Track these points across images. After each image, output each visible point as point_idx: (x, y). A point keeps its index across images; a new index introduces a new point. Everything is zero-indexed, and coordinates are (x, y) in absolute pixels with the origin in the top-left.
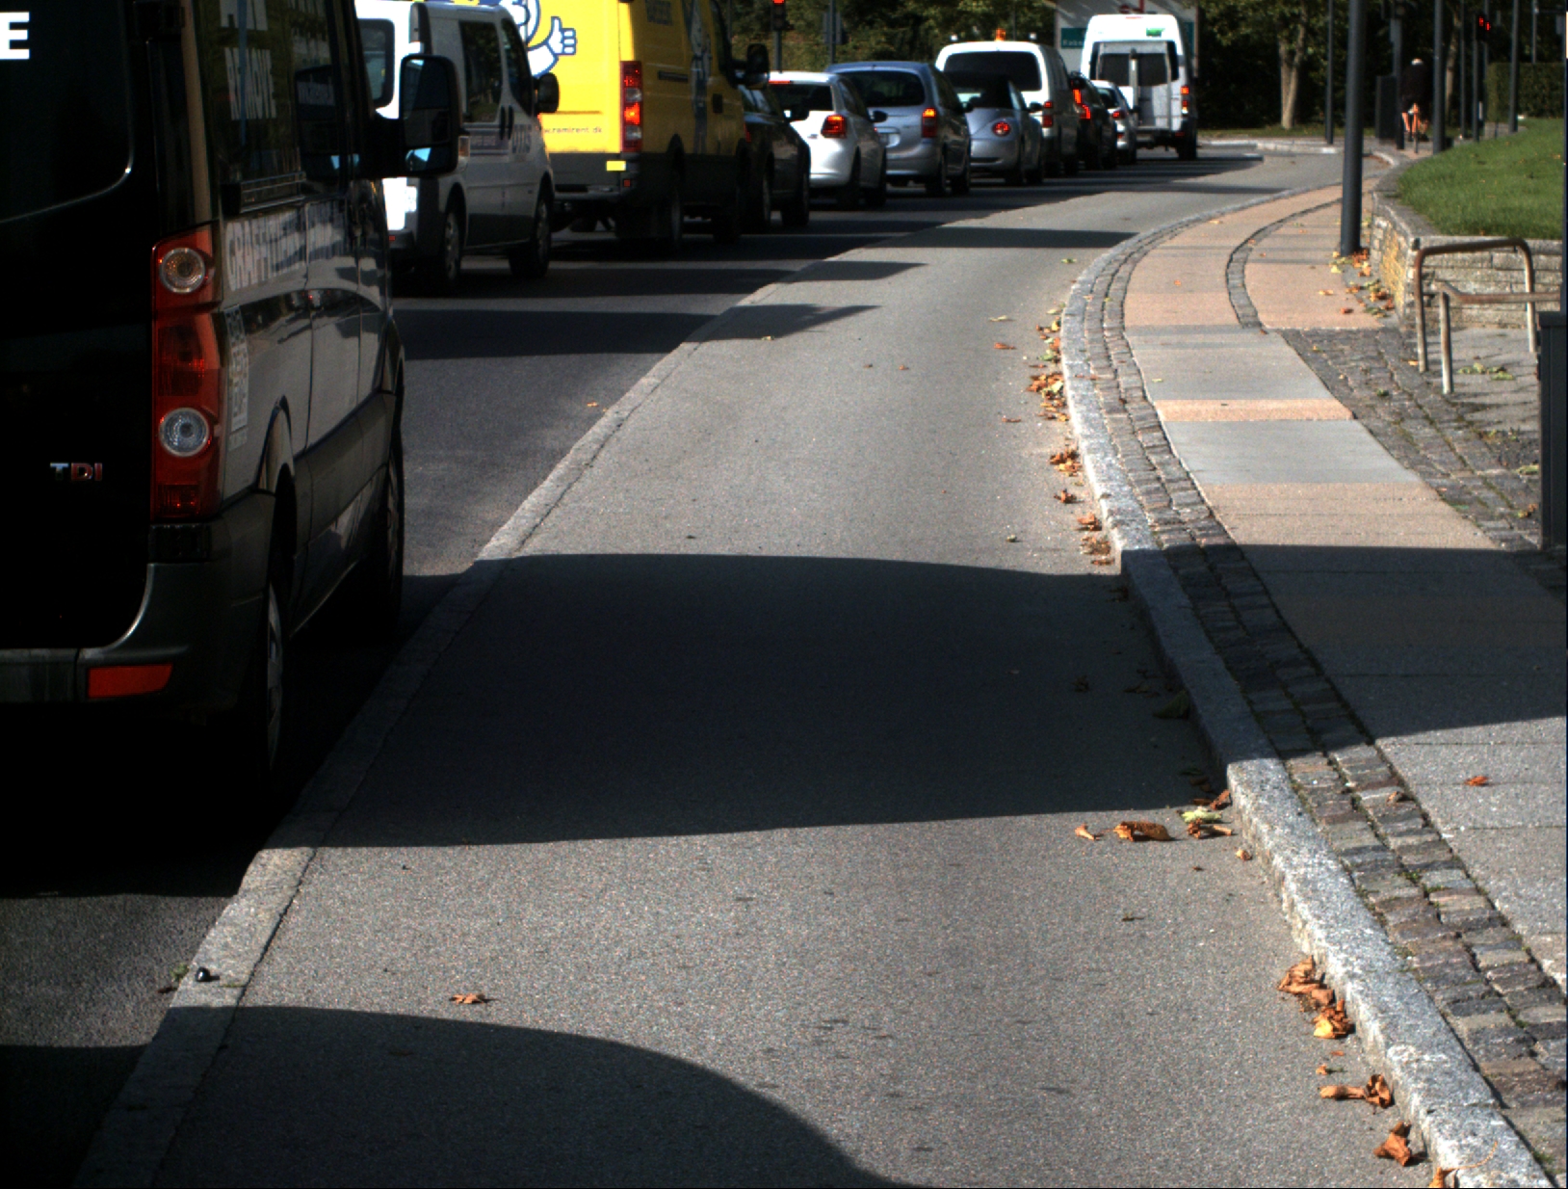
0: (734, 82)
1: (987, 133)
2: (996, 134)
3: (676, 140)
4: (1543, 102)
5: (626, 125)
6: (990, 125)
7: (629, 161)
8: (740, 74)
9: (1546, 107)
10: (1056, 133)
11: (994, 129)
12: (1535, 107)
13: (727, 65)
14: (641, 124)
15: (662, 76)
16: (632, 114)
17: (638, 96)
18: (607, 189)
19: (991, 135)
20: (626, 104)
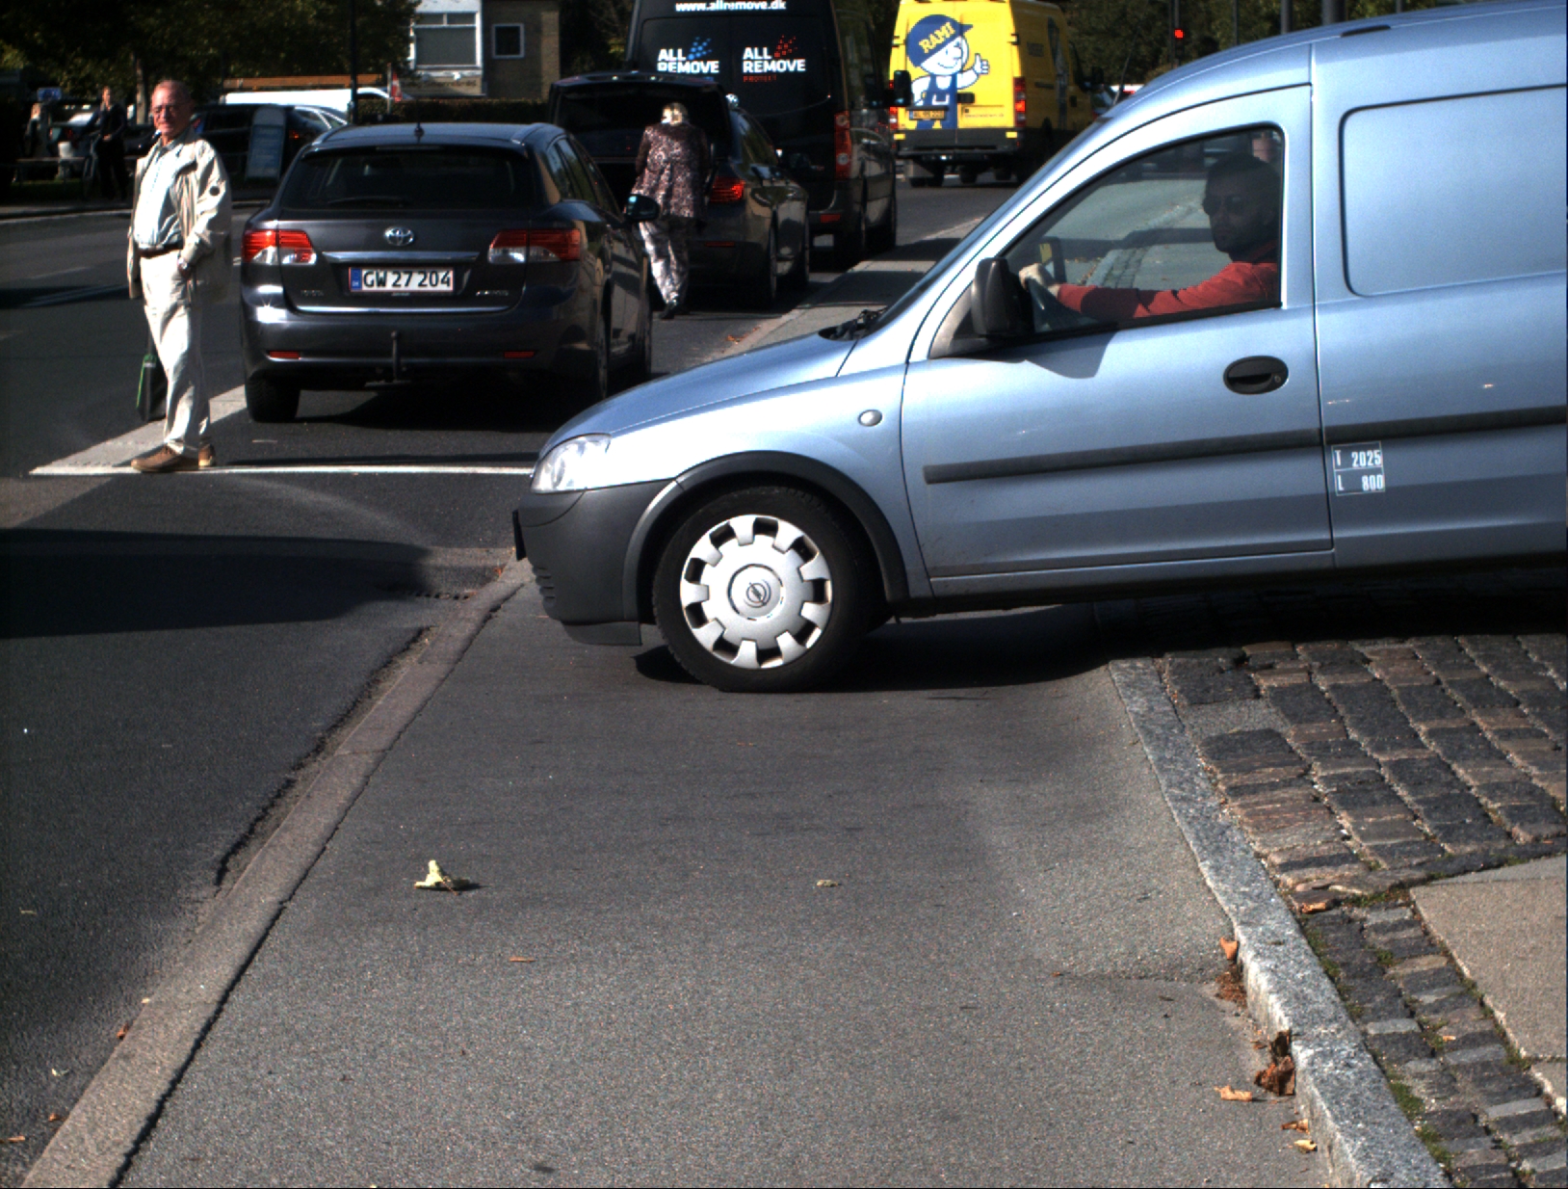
0: (1084, 89)
3: (1047, 122)
5: (1017, 113)
7: (1019, 132)
8: (1088, 84)
13: (1079, 79)
14: (1025, 112)
15: (1038, 85)
16: (1020, 106)
17: (1023, 96)
18: (1006, 147)
20: (1017, 101)
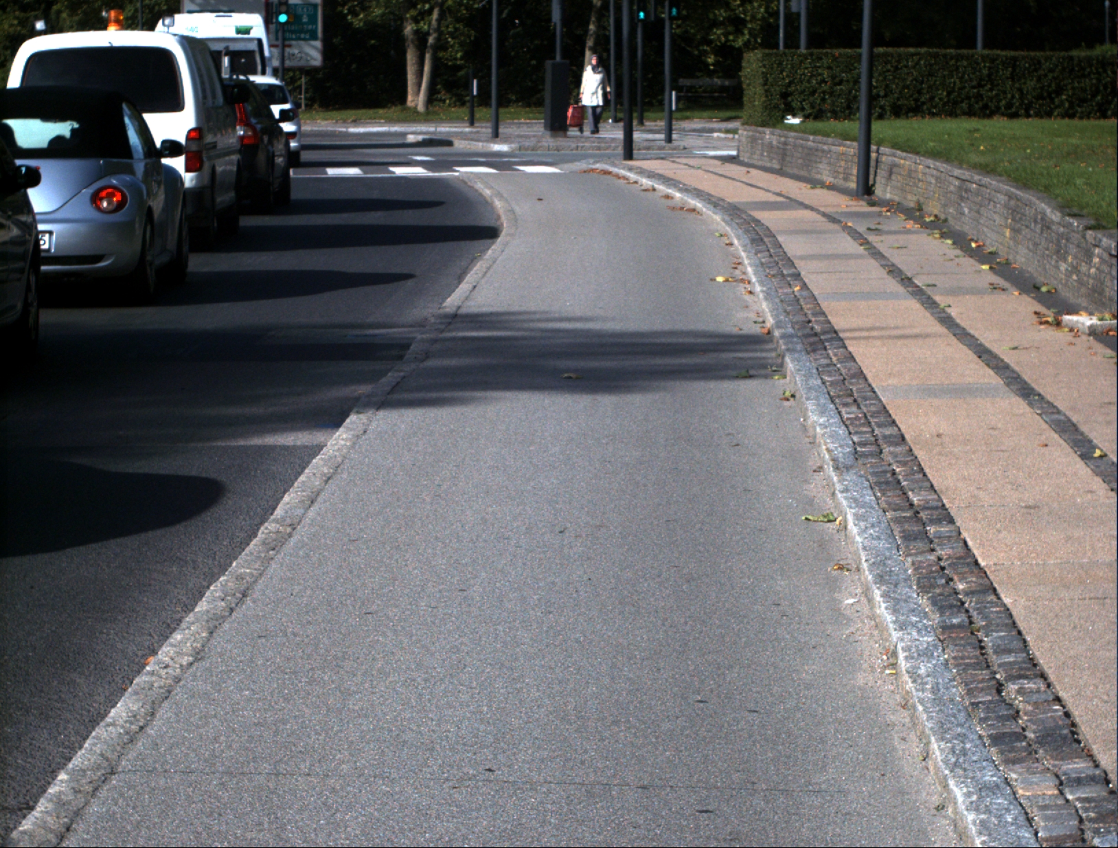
1: (81, 208)
2: (99, 209)
4: (823, 100)
6: (87, 192)
9: (827, 106)
10: (206, 181)
11: (95, 199)
12: (812, 107)
19: (90, 212)
